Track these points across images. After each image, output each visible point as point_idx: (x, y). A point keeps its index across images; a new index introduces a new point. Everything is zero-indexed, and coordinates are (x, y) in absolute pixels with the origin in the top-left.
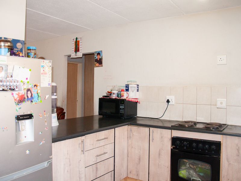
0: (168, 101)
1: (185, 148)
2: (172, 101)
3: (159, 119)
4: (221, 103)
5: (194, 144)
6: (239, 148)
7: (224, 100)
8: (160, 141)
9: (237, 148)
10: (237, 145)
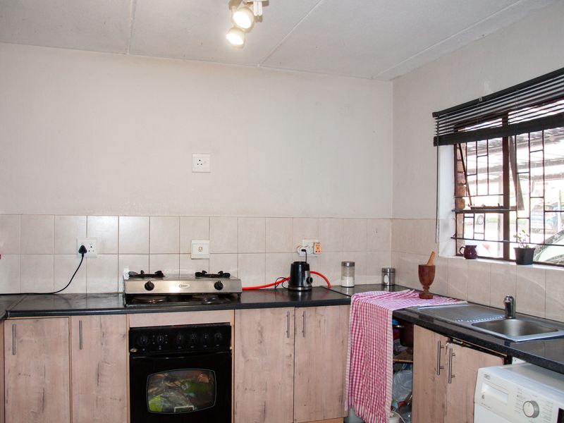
0: (83, 250)
1: (160, 349)
2: (91, 249)
3: (57, 295)
4: (201, 249)
5: (180, 337)
6: (262, 328)
7: (205, 244)
8: (99, 344)
9: (259, 329)
10: (259, 324)
